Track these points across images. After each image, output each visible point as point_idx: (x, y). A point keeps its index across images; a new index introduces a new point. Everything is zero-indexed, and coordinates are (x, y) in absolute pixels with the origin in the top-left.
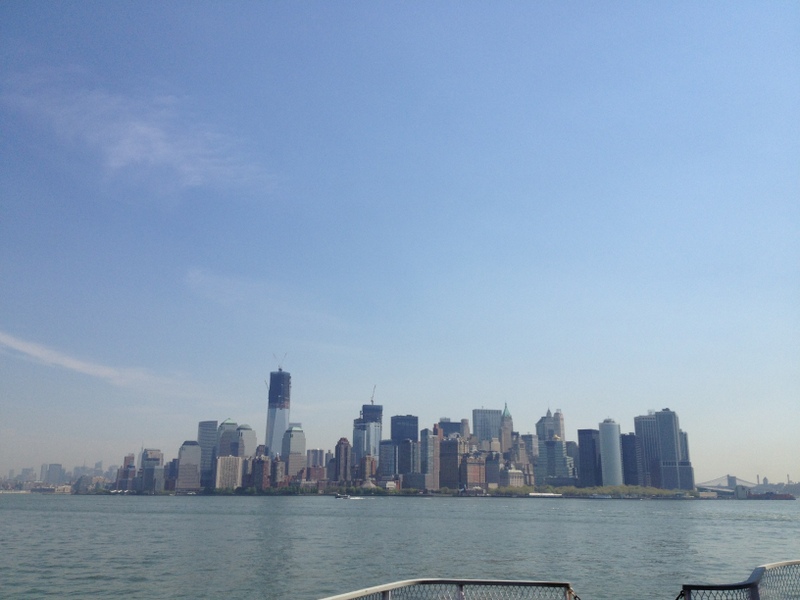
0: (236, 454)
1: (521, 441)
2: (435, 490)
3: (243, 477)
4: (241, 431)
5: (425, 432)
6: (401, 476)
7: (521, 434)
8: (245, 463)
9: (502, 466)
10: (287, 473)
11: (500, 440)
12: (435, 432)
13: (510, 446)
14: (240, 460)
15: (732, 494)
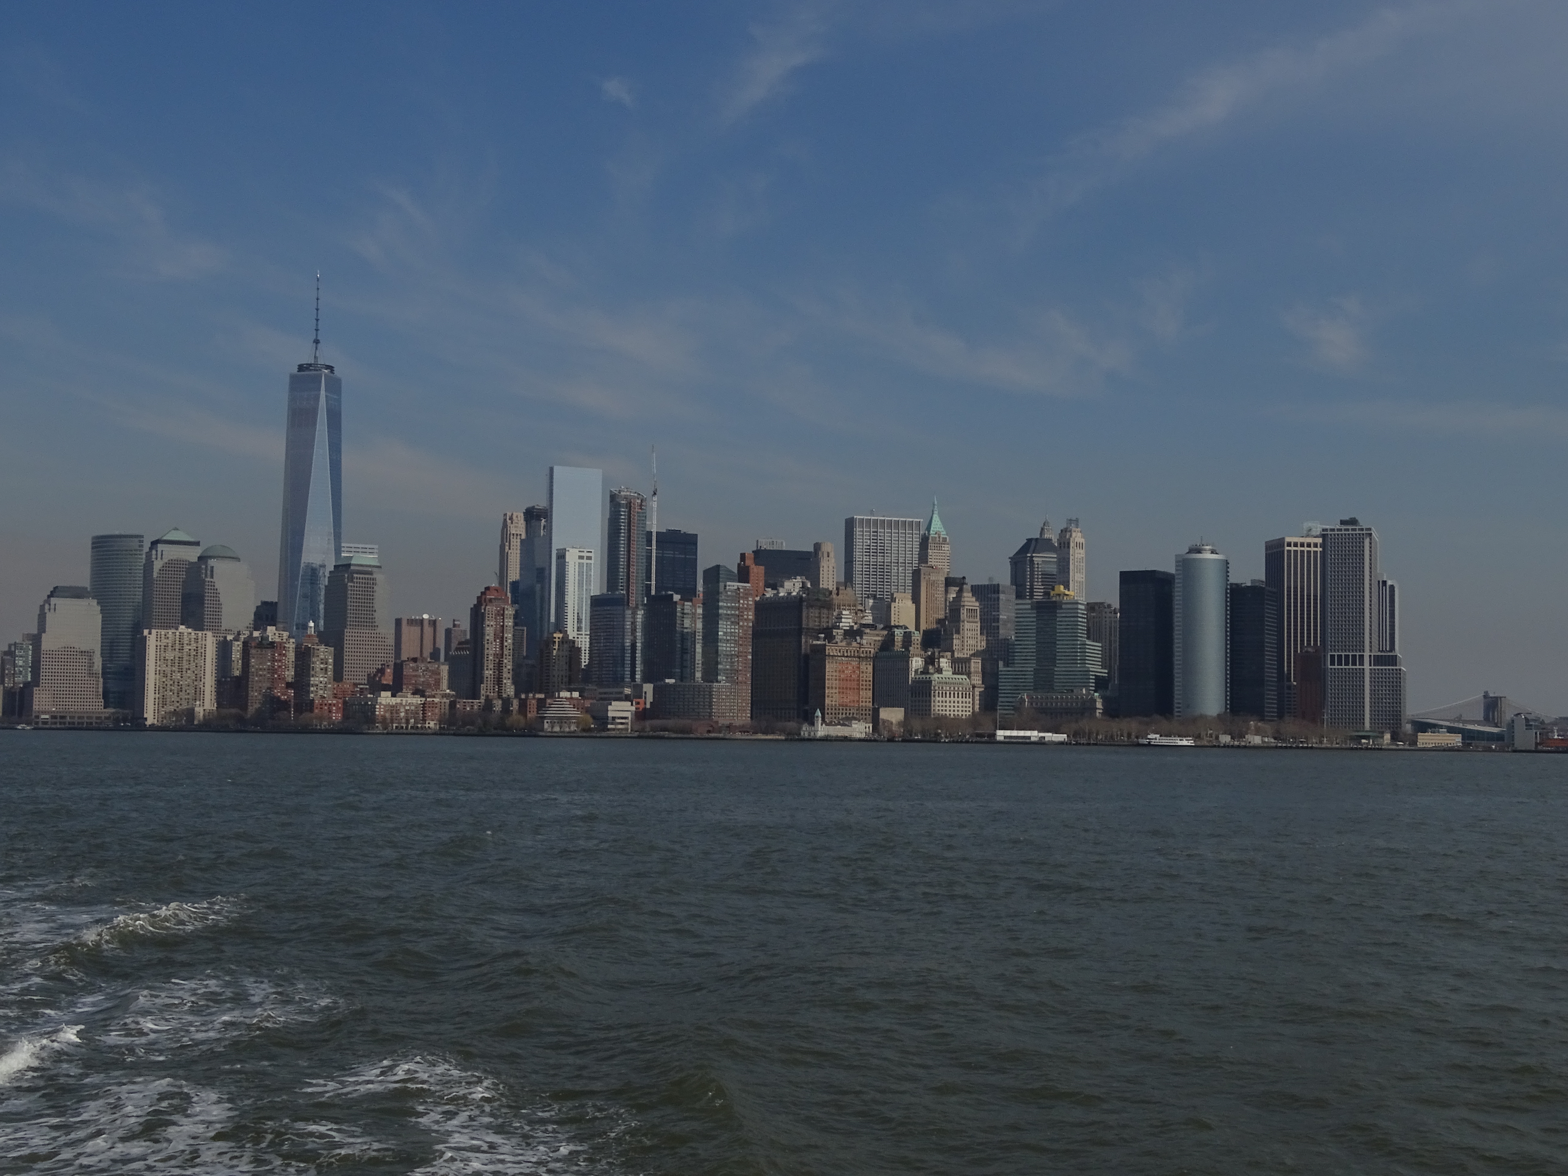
0: (198, 625)
1: (970, 601)
2: (737, 722)
3: (220, 683)
4: (212, 562)
5: (714, 574)
6: (648, 688)
7: (971, 581)
8: (224, 648)
9: (916, 663)
10: (338, 676)
11: (916, 599)
12: (743, 575)
13: (941, 615)
14: (210, 642)
15: (1498, 737)
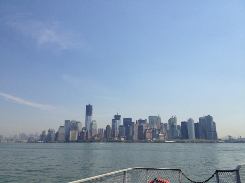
0: (76, 130)
2: (136, 140)
3: (78, 137)
4: (77, 123)
5: (133, 123)
6: (126, 136)
7: (163, 123)
8: (79, 132)
9: (157, 133)
10: (91, 135)
11: (157, 125)
12: (136, 123)
13: (160, 127)
15: (229, 141)
